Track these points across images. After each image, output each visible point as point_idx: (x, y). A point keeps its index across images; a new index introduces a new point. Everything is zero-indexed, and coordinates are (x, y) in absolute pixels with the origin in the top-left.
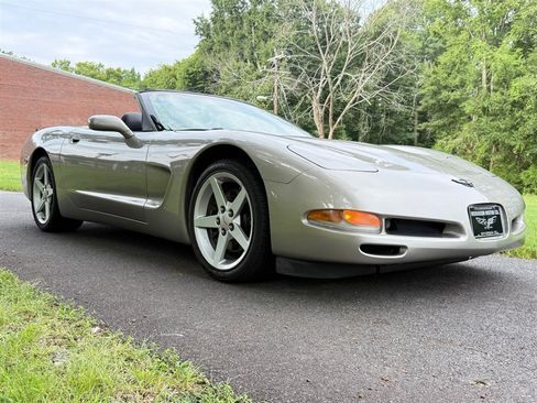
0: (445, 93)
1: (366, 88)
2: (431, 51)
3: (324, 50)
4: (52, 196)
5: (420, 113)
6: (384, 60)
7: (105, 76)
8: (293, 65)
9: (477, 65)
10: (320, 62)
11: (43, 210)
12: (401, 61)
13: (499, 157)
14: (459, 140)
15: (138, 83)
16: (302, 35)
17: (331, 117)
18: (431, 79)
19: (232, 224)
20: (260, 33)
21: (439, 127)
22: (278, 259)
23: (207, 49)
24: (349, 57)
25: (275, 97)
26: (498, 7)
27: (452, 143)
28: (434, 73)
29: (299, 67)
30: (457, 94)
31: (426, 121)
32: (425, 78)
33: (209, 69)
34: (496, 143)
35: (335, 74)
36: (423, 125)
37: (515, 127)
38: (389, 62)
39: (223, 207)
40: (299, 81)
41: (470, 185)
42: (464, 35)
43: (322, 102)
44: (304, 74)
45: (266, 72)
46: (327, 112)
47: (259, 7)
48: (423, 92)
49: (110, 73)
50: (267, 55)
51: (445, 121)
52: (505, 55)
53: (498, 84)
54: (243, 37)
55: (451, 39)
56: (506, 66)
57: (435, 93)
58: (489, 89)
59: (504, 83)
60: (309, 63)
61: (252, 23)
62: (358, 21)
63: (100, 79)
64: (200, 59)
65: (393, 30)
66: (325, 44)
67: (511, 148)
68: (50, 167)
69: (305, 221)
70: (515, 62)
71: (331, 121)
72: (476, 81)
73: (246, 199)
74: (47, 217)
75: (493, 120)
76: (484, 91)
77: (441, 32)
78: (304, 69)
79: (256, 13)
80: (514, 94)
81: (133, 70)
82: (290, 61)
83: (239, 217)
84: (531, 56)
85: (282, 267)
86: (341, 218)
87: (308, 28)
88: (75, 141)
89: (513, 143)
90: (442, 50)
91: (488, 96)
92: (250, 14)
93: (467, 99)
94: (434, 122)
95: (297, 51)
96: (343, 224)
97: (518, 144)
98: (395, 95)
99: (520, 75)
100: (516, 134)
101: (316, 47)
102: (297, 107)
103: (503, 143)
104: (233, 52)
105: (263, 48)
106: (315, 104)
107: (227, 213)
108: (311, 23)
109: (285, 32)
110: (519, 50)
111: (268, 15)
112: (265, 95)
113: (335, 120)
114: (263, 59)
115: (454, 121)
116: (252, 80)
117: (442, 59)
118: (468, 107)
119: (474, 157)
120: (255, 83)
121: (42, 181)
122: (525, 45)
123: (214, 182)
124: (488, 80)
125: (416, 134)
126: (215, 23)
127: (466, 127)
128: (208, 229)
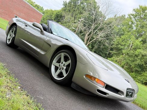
0: (119, 46)
1: (101, 37)
2: (120, 33)
3: (94, 23)
4: (13, 37)
5: (111, 48)
6: (108, 31)
7: (35, 6)
8: (85, 23)
9: (130, 42)
10: (92, 25)
11: (9, 40)
12: (112, 33)
13: (127, 67)
14: (118, 59)
15: (43, 11)
16: (90, 16)
17: (89, 40)
18: (118, 41)
19: (63, 68)
20: (79, 11)
21: (115, 53)
22: (72, 83)
23: (64, 10)
24: (100, 27)
25: (77, 29)
26: (141, 30)
27: (116, 59)
28: (119, 39)
29: (86, 24)
30: (122, 47)
31: (112, 51)
32: (116, 40)
33: (63, 15)
34: (127, 63)
35: (94, 30)
36: (111, 52)
37: (134, 61)
38: (109, 32)
39: (62, 62)
40: (85, 28)
41: (129, 82)
42: (130, 33)
43: (88, 35)
44: (87, 27)
45: (77, 22)
46: (89, 38)
47: (82, 5)
48: (114, 43)
49: (36, 6)
50: (79, 18)
51: (117, 52)
52: (138, 42)
53: (134, 49)
54: (75, 11)
55: (126, 33)
56: (137, 45)
57: (117, 45)
58: (131, 49)
59: (135, 49)
60: (89, 24)
61: (78, 8)
62: (105, 19)
63: (33, 6)
64: (61, 12)
65: (113, 24)
66: (95, 21)
67: (131, 66)
68: (16, 29)
69: (84, 77)
70: (140, 45)
71: (89, 41)
72: (128, 46)
73: (70, 63)
74: (10, 42)
75: (129, 57)
76: (129, 49)
77: (124, 30)
78: (87, 25)
79: (80, 6)
80: (137, 53)
81: (42, 7)
82: (84, 22)
83: (66, 67)
84: (145, 45)
85: (73, 85)
86: (95, 80)
87: (92, 15)
88: (26, 26)
89: (132, 65)
90: (123, 34)
91: (130, 51)
92: (79, 5)
93: (125, 49)
94: (114, 52)
95: (87, 20)
96: (94, 82)
97: (133, 66)
98: (107, 41)
99: (140, 48)
100: (133, 63)
101: (92, 21)
102: (82, 34)
103: (129, 64)
104: (70, 14)
105: (79, 16)
106: (86, 35)
107: (63, 64)
108: (93, 14)
109: (86, 14)
110: (142, 42)
111: (83, 8)
112: (75, 28)
113: (90, 41)
114: (78, 18)
115: (119, 54)
116: (72, 22)
117: (122, 37)
118: (124, 51)
119: (120, 64)
120: (74, 24)
121: (12, 32)
122: (144, 42)
123: (63, 55)
124: (132, 47)
125: (108, 53)
126: (69, 4)
127: (121, 56)
128: (55, 66)
